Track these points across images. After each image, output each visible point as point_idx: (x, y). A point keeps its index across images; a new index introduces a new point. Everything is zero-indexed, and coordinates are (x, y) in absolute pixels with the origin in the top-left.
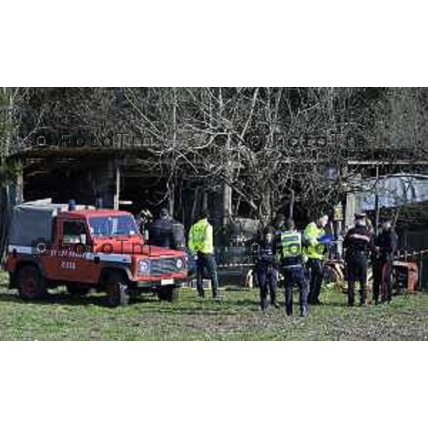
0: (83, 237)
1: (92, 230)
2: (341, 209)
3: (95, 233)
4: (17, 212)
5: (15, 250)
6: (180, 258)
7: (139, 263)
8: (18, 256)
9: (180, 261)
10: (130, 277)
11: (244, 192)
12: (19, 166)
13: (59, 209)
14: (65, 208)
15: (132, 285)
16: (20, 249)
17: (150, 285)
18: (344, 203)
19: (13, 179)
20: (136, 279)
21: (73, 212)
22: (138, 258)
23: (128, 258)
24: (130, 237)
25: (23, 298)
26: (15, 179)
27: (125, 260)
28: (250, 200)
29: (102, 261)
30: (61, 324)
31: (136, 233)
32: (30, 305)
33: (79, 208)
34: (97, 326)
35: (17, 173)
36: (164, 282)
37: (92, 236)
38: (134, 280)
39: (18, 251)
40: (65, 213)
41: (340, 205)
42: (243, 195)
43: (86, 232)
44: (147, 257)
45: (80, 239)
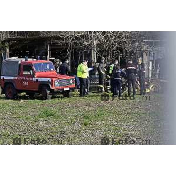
0: (31, 71)
1: (35, 69)
2: (141, 60)
3: (36, 70)
4: (4, 62)
5: (3, 78)
6: (72, 79)
7: (54, 81)
8: (5, 80)
10: (51, 88)
11: (99, 52)
12: (7, 45)
13: (21, 61)
14: (24, 60)
15: (52, 91)
16: (6, 78)
17: (59, 90)
19: (5, 50)
20: (53, 88)
21: (27, 61)
22: (54, 79)
23: (50, 80)
24: (51, 71)
25: (7, 98)
26: (6, 50)
27: (49, 80)
29: (39, 81)
30: (20, 107)
31: (53, 69)
32: (10, 100)
33: (30, 60)
34: (35, 107)
35: (6, 48)
36: (65, 89)
37: (35, 71)
38: (52, 89)
39: (5, 78)
40: (24, 62)
41: (141, 58)
42: (99, 53)
43: (32, 70)
44: (57, 79)
45: (30, 73)
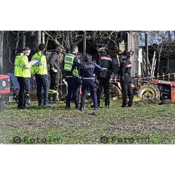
2: (124, 46)
6: (5, 80)
9: (4, 82)
18: (126, 41)
28: (54, 38)
41: (123, 42)
